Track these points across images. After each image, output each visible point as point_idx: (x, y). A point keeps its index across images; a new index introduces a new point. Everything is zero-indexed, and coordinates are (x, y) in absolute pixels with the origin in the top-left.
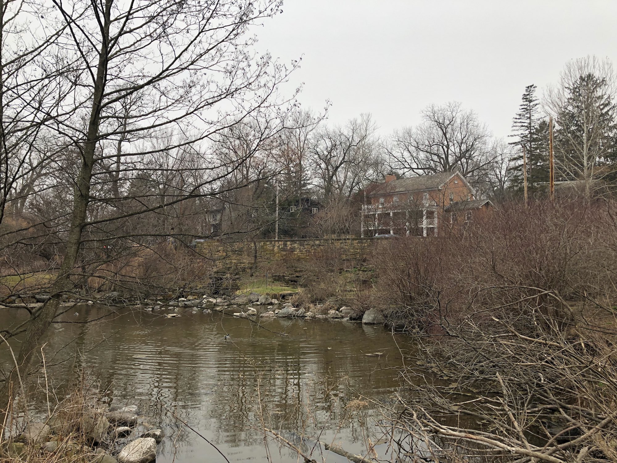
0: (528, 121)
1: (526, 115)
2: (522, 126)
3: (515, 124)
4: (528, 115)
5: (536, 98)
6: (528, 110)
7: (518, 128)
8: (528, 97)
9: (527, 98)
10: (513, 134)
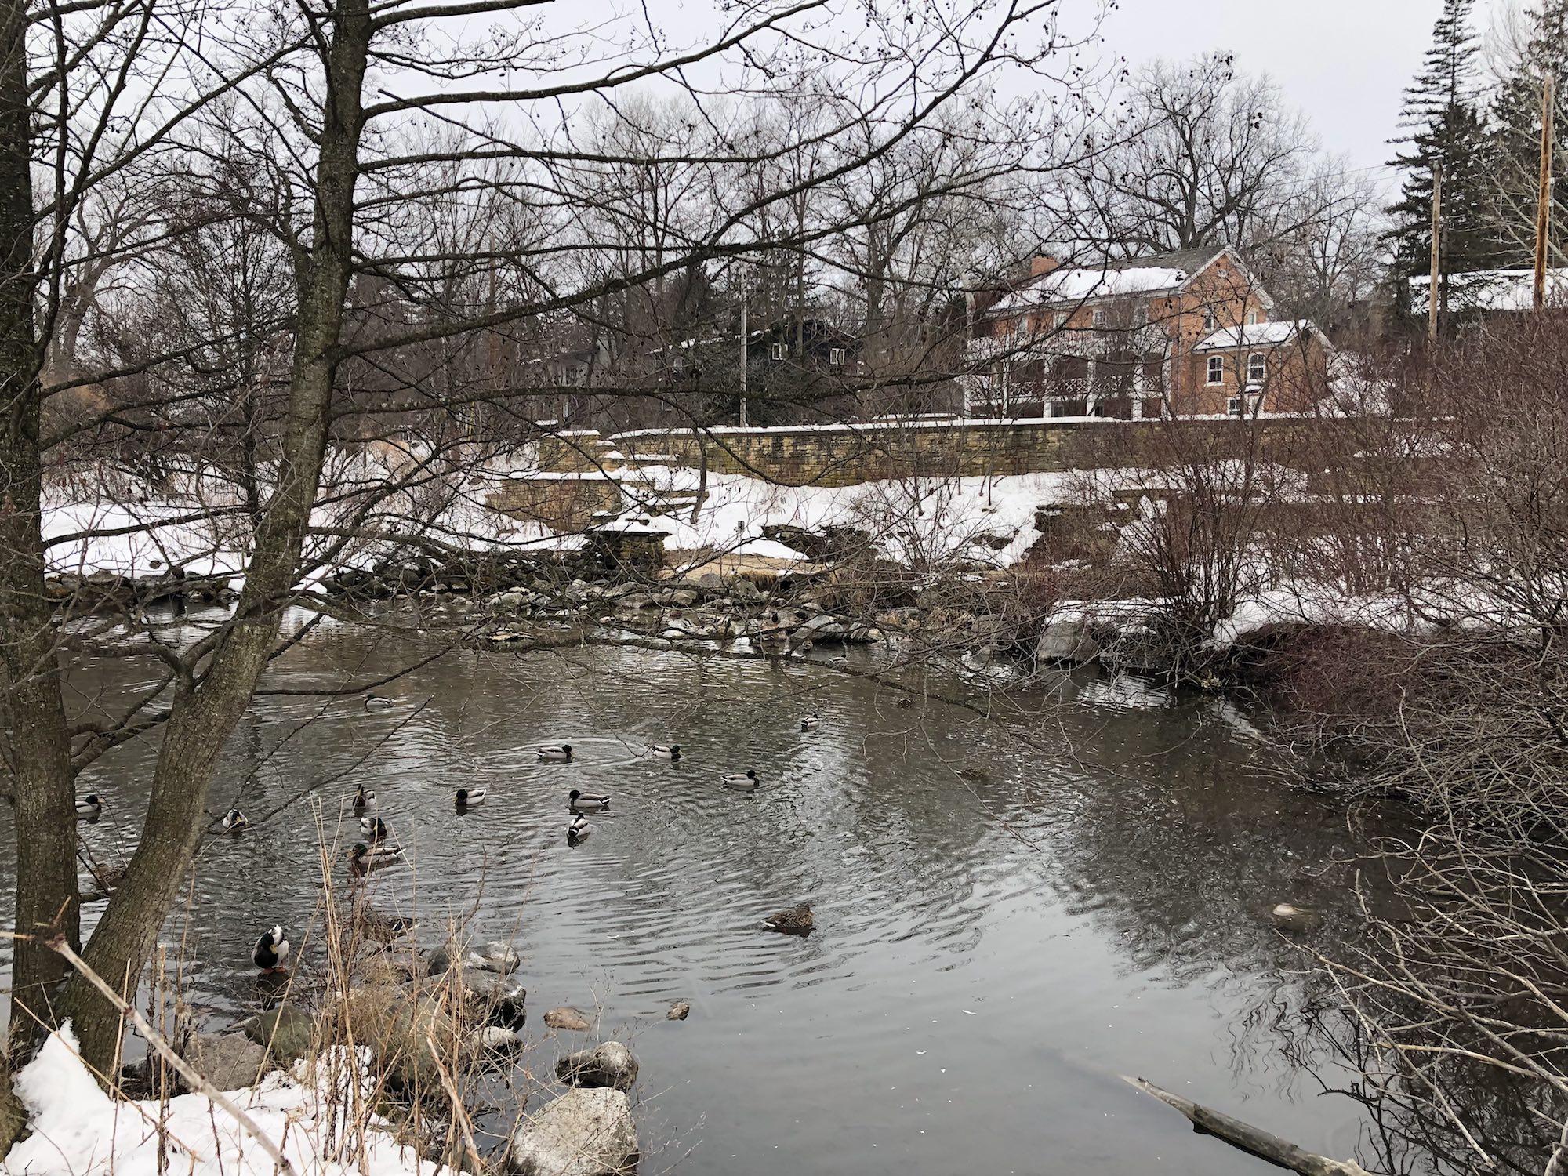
0: (1447, 98)
1: (1442, 82)
2: (1430, 112)
3: (1408, 108)
4: (1448, 82)
5: (1473, 32)
6: (1447, 65)
7: (1415, 118)
8: (1450, 28)
9: (1448, 32)
10: (1400, 137)
